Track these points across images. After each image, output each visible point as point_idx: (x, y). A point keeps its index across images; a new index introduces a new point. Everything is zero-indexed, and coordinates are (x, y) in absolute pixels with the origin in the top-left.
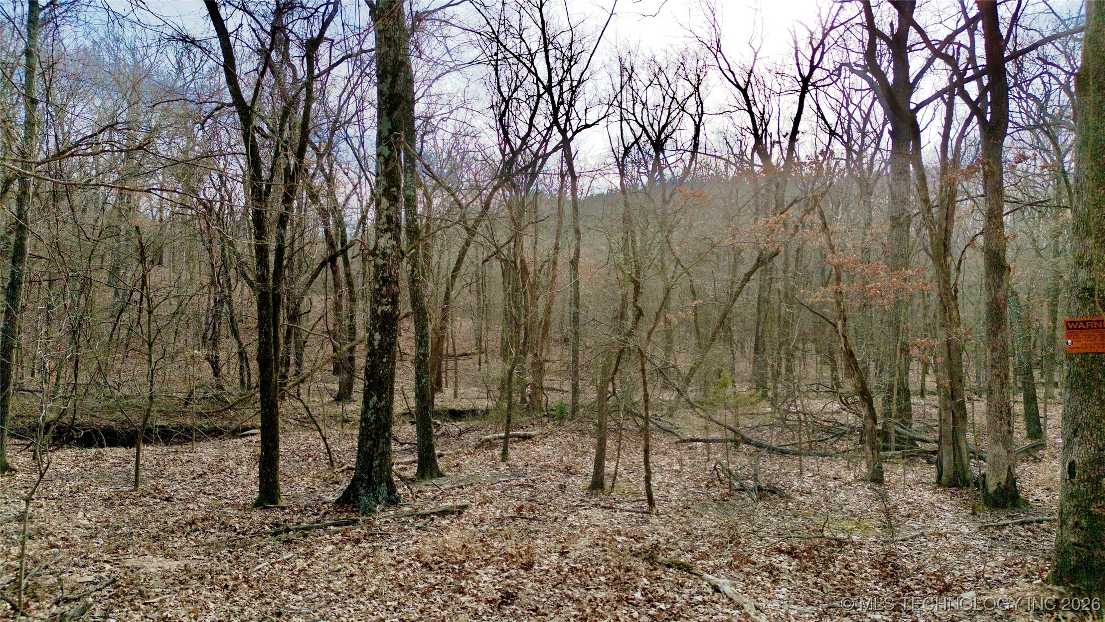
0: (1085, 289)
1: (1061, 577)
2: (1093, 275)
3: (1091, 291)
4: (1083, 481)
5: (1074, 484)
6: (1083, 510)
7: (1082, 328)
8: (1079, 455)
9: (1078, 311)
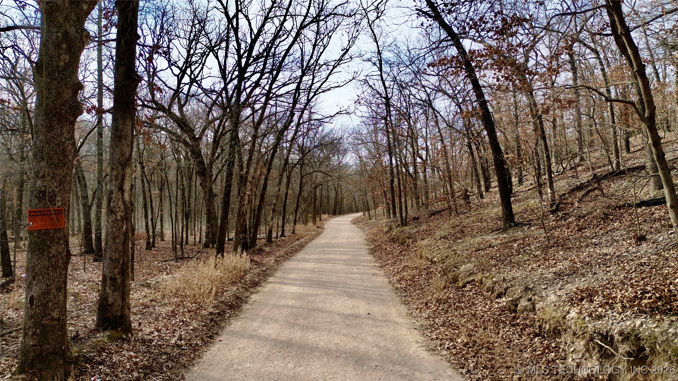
0: (40, 192)
1: (24, 369)
2: (45, 184)
3: (44, 193)
4: (38, 306)
5: (32, 310)
6: (38, 324)
7: (38, 215)
8: (36, 291)
9: (36, 205)
